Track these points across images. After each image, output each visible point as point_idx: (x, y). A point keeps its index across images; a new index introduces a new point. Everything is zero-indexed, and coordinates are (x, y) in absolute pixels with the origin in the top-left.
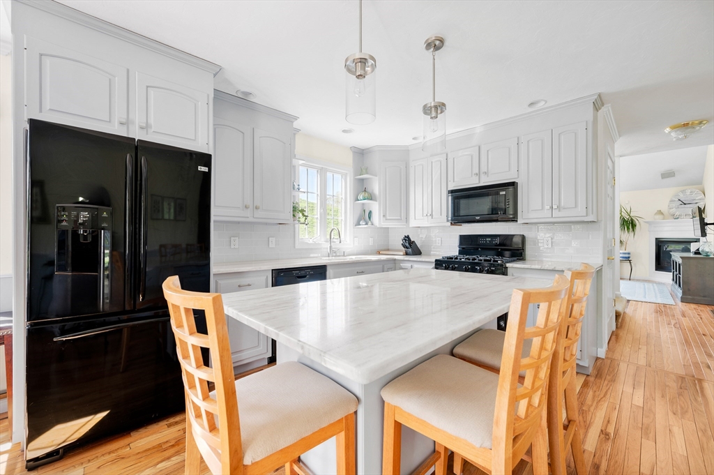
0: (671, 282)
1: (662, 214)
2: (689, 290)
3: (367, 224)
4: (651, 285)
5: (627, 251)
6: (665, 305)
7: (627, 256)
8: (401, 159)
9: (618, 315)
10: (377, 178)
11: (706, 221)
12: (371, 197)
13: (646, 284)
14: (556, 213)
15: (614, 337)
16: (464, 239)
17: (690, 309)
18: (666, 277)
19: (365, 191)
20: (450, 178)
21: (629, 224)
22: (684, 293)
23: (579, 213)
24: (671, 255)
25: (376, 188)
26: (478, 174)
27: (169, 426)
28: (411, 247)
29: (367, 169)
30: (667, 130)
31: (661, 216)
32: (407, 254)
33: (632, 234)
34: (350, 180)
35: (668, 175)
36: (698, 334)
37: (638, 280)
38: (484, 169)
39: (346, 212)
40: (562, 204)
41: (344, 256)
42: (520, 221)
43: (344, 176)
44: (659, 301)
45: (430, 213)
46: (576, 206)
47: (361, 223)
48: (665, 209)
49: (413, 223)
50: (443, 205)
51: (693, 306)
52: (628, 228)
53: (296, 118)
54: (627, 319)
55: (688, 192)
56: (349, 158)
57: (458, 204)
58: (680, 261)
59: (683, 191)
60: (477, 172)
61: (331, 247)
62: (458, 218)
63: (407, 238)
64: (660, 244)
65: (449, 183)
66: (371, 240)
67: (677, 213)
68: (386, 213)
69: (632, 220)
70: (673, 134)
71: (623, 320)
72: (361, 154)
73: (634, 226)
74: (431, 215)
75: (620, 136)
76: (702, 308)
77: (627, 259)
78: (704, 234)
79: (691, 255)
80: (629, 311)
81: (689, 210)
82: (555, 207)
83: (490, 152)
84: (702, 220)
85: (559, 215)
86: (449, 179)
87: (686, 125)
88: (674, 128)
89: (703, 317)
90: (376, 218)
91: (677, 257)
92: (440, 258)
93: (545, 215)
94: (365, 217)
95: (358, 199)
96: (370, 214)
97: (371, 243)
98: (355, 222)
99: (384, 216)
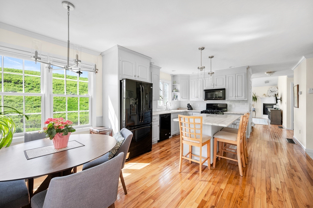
0: (268, 118)
1: (265, 95)
2: (272, 120)
3: (176, 100)
4: (262, 119)
5: (254, 108)
6: (265, 125)
7: (254, 109)
8: (187, 78)
9: (252, 127)
10: (179, 85)
11: (277, 98)
12: (177, 91)
13: (260, 119)
14: (236, 98)
15: (251, 134)
16: (208, 105)
17: (273, 126)
18: (266, 117)
19: (175, 89)
20: (204, 86)
21: (255, 99)
22: (271, 121)
23: (243, 98)
24: (267, 109)
25: (178, 87)
26: (213, 85)
27: (147, 154)
28: (190, 107)
29: (175, 82)
30: (266, 73)
31: (265, 96)
32: (188, 109)
33: (256, 102)
34: (170, 85)
35: (267, 82)
36: (274, 132)
37: (258, 118)
38: (215, 84)
39: (169, 96)
40: (238, 95)
42: (226, 100)
44: (264, 124)
46: (242, 96)
47: (174, 99)
48: (266, 93)
49: (191, 100)
50: (202, 95)
51: (273, 125)
52: (254, 100)
53: (161, 68)
54: (255, 129)
55: (273, 88)
56: (170, 78)
57: (207, 94)
58: (270, 111)
59: (272, 88)
61: (166, 107)
62: (206, 98)
63: (189, 105)
64: (265, 105)
65: (204, 87)
67: (270, 95)
69: (256, 97)
70: (267, 74)
71: (253, 129)
72: (174, 76)
73: (256, 99)
74: (198, 97)
75: (253, 74)
76: (276, 126)
77: (254, 111)
78: (277, 102)
79: (274, 109)
80: (255, 127)
81: (273, 94)
82: (236, 96)
83: (217, 79)
84: (276, 98)
85: (237, 99)
87: (270, 72)
88: (267, 73)
89: (276, 128)
90: (179, 98)
91: (269, 110)
92: (202, 111)
93: (233, 98)
94: (175, 97)
95: (173, 92)
96: (177, 96)
97: (176, 106)
98: (172, 99)
99: (182, 97)
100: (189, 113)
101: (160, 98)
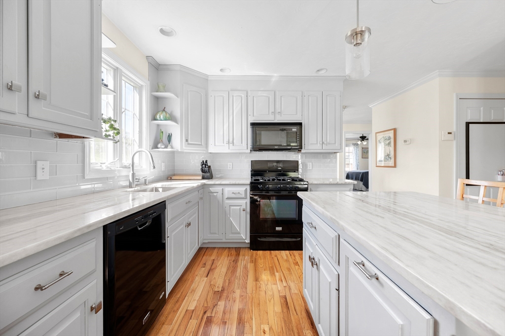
3: (166, 147)
10: (178, 99)
12: (172, 118)
14: (324, 146)
16: (255, 164)
19: (164, 110)
23: (336, 147)
25: (176, 106)
26: (274, 113)
28: (209, 172)
29: (164, 87)
32: (203, 178)
34: (146, 95)
38: (278, 110)
40: (328, 141)
41: (145, 184)
42: (303, 151)
43: (138, 88)
45: (231, 140)
46: (335, 143)
47: (159, 146)
49: (212, 149)
50: (243, 138)
60: (273, 111)
61: (133, 174)
62: (260, 146)
63: (204, 163)
66: (163, 164)
68: (188, 137)
74: (232, 143)
82: (324, 142)
83: (283, 98)
85: (325, 148)
86: (249, 113)
90: (177, 143)
93: (317, 147)
94: (161, 139)
95: (155, 119)
96: (169, 137)
97: (163, 169)
98: (152, 144)
99: (187, 141)
100: (212, 189)
101: (105, 126)
